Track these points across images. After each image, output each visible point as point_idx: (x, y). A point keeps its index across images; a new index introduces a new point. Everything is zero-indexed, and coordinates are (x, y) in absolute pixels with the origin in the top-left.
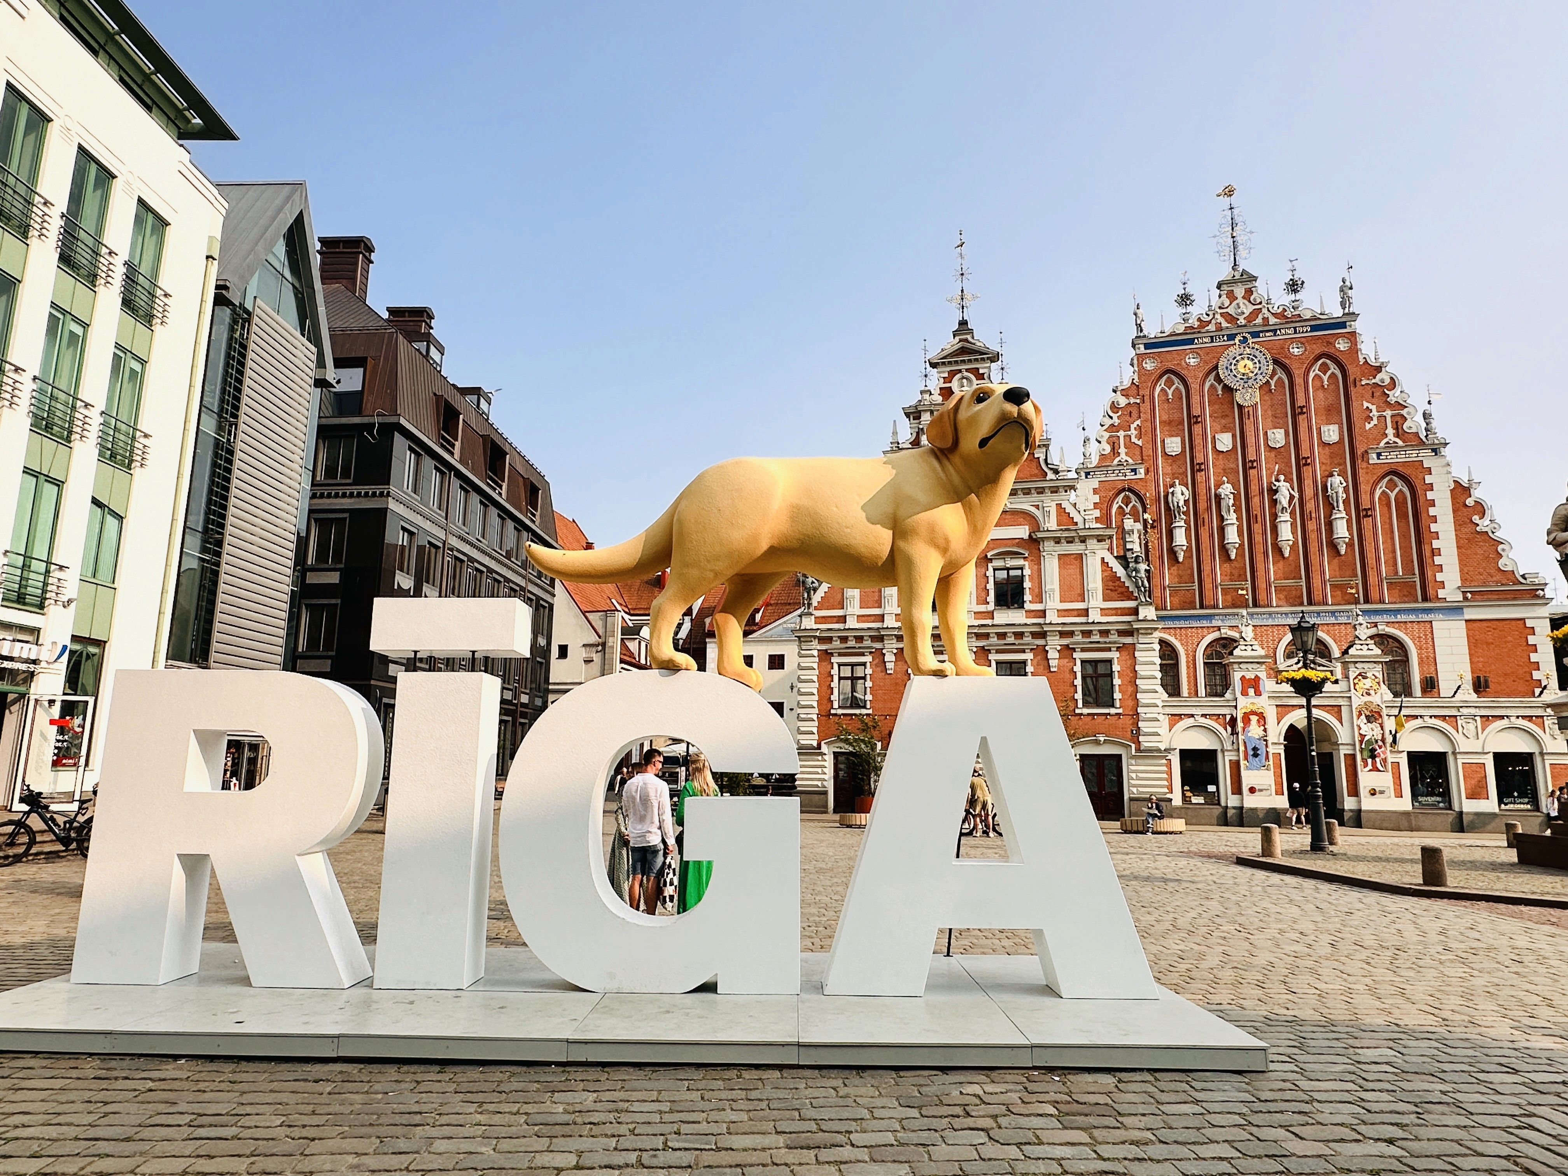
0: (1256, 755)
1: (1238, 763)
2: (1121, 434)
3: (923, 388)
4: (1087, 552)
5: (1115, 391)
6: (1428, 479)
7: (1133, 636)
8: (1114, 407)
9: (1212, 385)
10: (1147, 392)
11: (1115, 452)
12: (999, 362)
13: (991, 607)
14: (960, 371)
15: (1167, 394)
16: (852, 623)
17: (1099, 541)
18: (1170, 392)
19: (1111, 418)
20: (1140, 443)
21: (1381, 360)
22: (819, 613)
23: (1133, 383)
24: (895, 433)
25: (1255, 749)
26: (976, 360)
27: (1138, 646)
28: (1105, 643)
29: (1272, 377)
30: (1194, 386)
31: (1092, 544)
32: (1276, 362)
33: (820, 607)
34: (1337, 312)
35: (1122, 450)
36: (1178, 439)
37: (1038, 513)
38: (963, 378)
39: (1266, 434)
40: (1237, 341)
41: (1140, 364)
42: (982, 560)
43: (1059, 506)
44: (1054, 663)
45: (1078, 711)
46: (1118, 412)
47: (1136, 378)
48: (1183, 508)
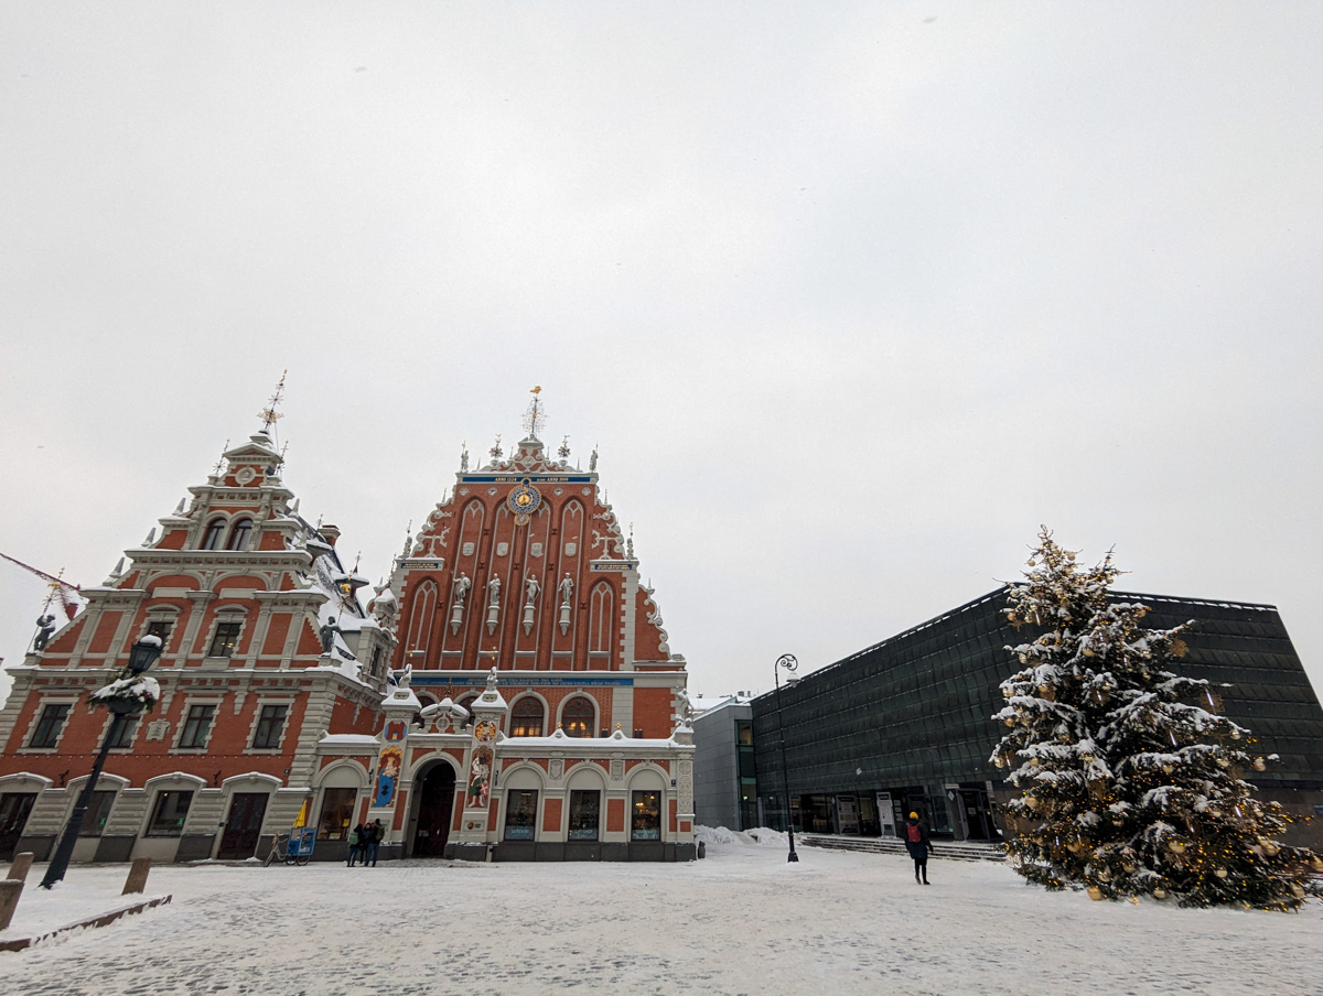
0: (385, 793)
2: (434, 537)
3: (214, 474)
4: (295, 612)
5: (437, 506)
6: (624, 585)
8: (433, 518)
9: (502, 510)
10: (458, 510)
11: (426, 549)
13: (203, 654)
15: (472, 513)
16: (70, 668)
17: (309, 604)
18: (474, 512)
19: (430, 525)
20: (445, 545)
21: (609, 503)
23: (450, 502)
25: (386, 787)
26: (259, 459)
28: (287, 690)
29: (541, 507)
30: (490, 509)
31: (302, 606)
32: (543, 498)
34: (586, 470)
35: (432, 549)
37: (268, 580)
38: (247, 471)
39: (530, 546)
40: (522, 482)
41: (458, 491)
42: (210, 616)
43: (287, 574)
44: (238, 707)
45: (245, 752)
46: (435, 522)
47: (453, 499)
48: (463, 594)
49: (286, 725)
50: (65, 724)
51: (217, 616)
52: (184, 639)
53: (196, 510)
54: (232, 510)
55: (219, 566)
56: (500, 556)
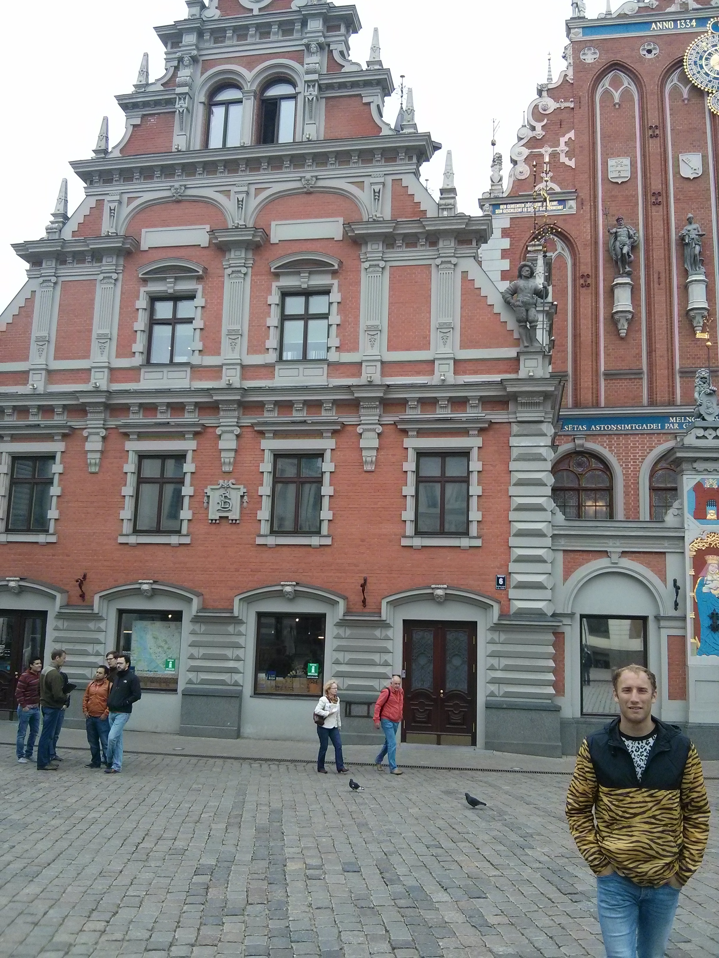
1: (682, 641)
2: (546, 151)
4: (439, 262)
5: (540, 92)
7: (507, 408)
8: (535, 113)
9: (675, 87)
10: (584, 94)
11: (536, 176)
13: (272, 358)
15: (612, 98)
16: (36, 384)
17: (460, 242)
18: (617, 96)
19: (533, 128)
20: (572, 163)
23: (565, 81)
25: (714, 616)
27: (515, 427)
28: (460, 420)
30: (651, 86)
31: (447, 248)
35: (546, 174)
36: (626, 161)
37: (360, 196)
40: (709, 26)
41: (576, 56)
43: (397, 184)
44: (369, 456)
45: (405, 542)
46: (543, 121)
47: (570, 73)
48: (629, 256)
49: (475, 489)
50: (55, 490)
51: (277, 275)
52: (226, 327)
53: (177, 68)
54: (251, 63)
55: (255, 177)
56: (689, 179)
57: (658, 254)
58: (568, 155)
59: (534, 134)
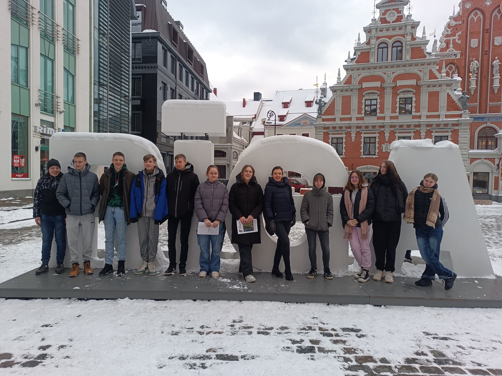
1: (498, 178)
2: (451, 38)
3: (372, 18)
4: (441, 90)
5: (450, 18)
7: (458, 126)
8: (449, 26)
9: (496, 15)
10: (465, 19)
11: (448, 47)
12: (408, 5)
13: (397, 114)
14: (390, 10)
16: (338, 121)
17: (447, 86)
18: (475, 19)
19: (448, 31)
20: (459, 42)
22: (324, 117)
23: (459, 14)
24: (359, 39)
26: (398, 4)
27: (460, 130)
28: (446, 129)
30: (488, 15)
31: (444, 87)
33: (325, 114)
35: (451, 46)
36: (477, 40)
37: (421, 74)
38: (392, 13)
41: (463, 6)
42: (395, 94)
43: (430, 70)
44: (423, 137)
46: (451, 28)
47: (461, 12)
48: (476, 71)
50: (344, 145)
52: (386, 107)
54: (390, 37)
55: (392, 69)
56: (497, 46)
57: (485, 70)
58: (459, 40)
59: (448, 33)
